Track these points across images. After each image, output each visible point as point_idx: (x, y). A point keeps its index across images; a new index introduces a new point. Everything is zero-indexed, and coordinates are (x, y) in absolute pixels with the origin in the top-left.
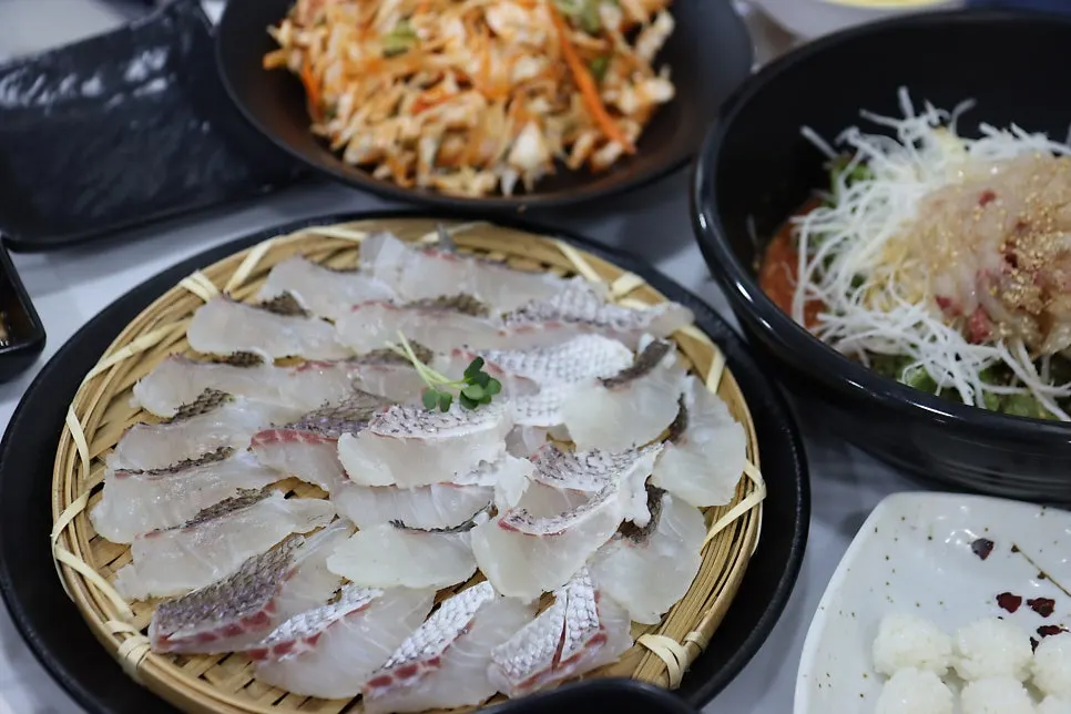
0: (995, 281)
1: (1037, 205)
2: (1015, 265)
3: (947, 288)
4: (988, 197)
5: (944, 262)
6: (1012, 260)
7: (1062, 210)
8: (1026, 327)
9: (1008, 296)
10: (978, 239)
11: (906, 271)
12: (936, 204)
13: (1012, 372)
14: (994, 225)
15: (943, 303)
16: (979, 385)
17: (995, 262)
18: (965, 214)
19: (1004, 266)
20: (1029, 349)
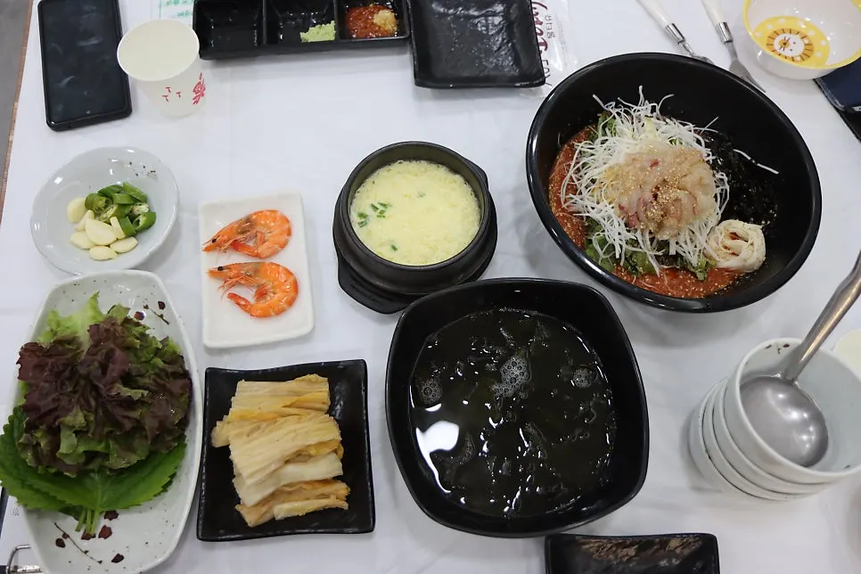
0: (645, 204)
1: (674, 174)
2: (656, 200)
3: (625, 202)
4: (655, 164)
5: (627, 190)
6: (655, 196)
7: (683, 179)
8: (652, 227)
9: (649, 213)
10: (645, 183)
11: (612, 185)
12: (633, 160)
13: (638, 243)
14: (653, 178)
15: (621, 208)
16: (625, 246)
17: (648, 196)
18: (643, 169)
19: (652, 199)
20: (650, 233)
